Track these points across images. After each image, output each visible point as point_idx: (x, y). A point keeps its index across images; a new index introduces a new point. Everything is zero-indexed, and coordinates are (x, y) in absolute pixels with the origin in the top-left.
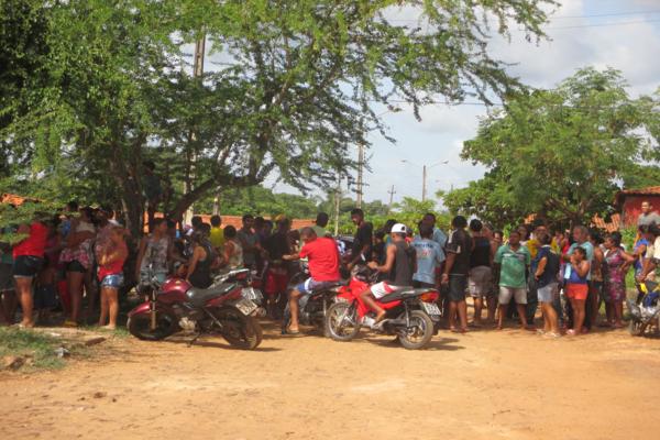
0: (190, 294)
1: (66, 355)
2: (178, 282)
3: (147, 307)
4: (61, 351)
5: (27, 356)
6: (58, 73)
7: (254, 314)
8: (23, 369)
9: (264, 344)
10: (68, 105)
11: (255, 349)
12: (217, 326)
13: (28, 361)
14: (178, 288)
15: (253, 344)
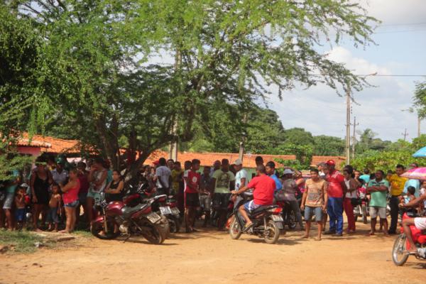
0: (123, 210)
1: (41, 246)
2: (117, 203)
3: (102, 219)
4: (37, 244)
5: (12, 246)
6: (41, 79)
7: (159, 222)
8: (8, 253)
9: (166, 241)
10: (48, 98)
11: (161, 244)
12: (138, 230)
13: (13, 248)
14: (117, 207)
15: (160, 241)
